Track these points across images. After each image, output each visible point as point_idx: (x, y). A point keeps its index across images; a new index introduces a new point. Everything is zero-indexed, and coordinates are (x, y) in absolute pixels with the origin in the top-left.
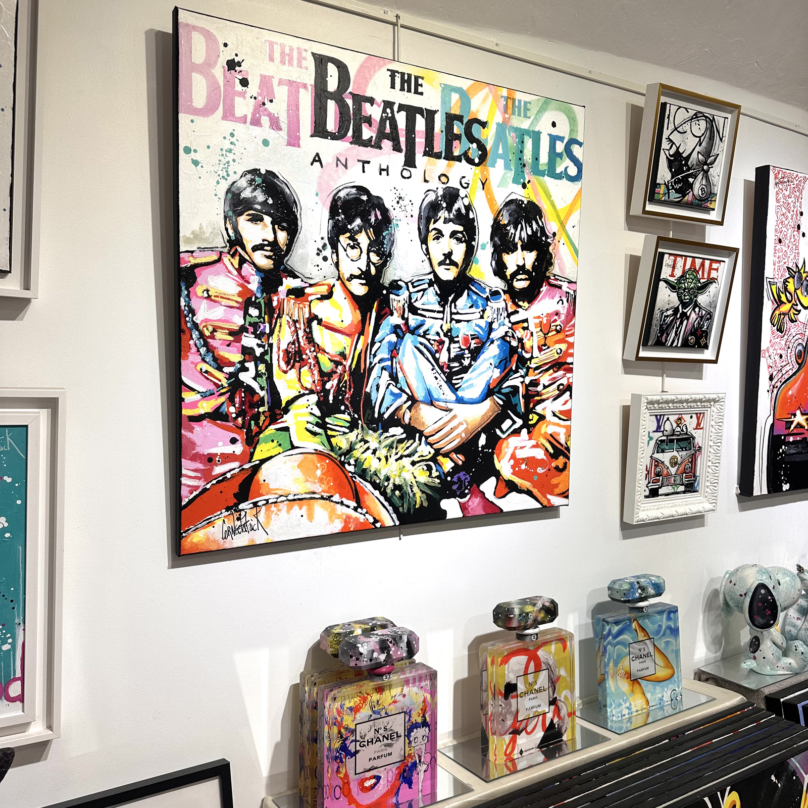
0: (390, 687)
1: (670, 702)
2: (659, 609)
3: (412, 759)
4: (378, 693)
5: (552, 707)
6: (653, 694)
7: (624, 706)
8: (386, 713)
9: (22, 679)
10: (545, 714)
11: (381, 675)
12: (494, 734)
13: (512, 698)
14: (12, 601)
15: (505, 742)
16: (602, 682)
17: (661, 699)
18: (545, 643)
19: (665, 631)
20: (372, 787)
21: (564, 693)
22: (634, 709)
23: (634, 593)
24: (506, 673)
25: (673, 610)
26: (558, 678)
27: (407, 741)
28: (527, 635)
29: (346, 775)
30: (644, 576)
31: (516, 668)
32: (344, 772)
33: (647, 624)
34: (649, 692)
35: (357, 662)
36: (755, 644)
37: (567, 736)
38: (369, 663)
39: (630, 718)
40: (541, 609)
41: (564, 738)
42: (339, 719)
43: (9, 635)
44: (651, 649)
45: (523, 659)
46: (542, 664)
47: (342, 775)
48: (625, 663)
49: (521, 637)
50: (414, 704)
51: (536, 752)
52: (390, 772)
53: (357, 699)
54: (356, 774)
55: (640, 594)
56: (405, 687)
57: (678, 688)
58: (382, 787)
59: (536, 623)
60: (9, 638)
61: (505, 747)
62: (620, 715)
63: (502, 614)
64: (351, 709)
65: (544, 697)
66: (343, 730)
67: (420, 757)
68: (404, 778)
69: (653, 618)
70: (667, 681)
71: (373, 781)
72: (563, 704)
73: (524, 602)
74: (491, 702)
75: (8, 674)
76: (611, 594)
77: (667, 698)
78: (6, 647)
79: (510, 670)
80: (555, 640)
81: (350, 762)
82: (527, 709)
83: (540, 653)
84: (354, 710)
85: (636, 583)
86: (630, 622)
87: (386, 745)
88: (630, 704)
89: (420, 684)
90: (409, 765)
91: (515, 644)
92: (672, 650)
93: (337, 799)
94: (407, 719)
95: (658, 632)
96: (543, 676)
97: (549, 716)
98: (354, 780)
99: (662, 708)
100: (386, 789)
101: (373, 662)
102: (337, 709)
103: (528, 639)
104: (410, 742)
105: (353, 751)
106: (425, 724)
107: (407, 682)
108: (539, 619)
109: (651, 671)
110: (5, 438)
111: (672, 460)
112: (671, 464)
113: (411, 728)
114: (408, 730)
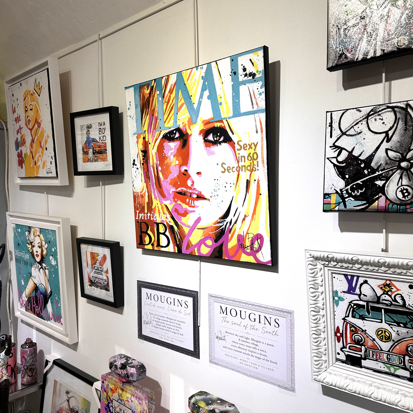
0: (126, 391)
4: (121, 390)
8: (124, 404)
42: (107, 390)
50: (136, 409)
53: (113, 386)
56: (132, 396)
64: (111, 389)
66: (108, 397)
84: (113, 391)
89: (139, 401)
102: (106, 385)
105: (112, 411)
111: (380, 332)
112: (379, 337)
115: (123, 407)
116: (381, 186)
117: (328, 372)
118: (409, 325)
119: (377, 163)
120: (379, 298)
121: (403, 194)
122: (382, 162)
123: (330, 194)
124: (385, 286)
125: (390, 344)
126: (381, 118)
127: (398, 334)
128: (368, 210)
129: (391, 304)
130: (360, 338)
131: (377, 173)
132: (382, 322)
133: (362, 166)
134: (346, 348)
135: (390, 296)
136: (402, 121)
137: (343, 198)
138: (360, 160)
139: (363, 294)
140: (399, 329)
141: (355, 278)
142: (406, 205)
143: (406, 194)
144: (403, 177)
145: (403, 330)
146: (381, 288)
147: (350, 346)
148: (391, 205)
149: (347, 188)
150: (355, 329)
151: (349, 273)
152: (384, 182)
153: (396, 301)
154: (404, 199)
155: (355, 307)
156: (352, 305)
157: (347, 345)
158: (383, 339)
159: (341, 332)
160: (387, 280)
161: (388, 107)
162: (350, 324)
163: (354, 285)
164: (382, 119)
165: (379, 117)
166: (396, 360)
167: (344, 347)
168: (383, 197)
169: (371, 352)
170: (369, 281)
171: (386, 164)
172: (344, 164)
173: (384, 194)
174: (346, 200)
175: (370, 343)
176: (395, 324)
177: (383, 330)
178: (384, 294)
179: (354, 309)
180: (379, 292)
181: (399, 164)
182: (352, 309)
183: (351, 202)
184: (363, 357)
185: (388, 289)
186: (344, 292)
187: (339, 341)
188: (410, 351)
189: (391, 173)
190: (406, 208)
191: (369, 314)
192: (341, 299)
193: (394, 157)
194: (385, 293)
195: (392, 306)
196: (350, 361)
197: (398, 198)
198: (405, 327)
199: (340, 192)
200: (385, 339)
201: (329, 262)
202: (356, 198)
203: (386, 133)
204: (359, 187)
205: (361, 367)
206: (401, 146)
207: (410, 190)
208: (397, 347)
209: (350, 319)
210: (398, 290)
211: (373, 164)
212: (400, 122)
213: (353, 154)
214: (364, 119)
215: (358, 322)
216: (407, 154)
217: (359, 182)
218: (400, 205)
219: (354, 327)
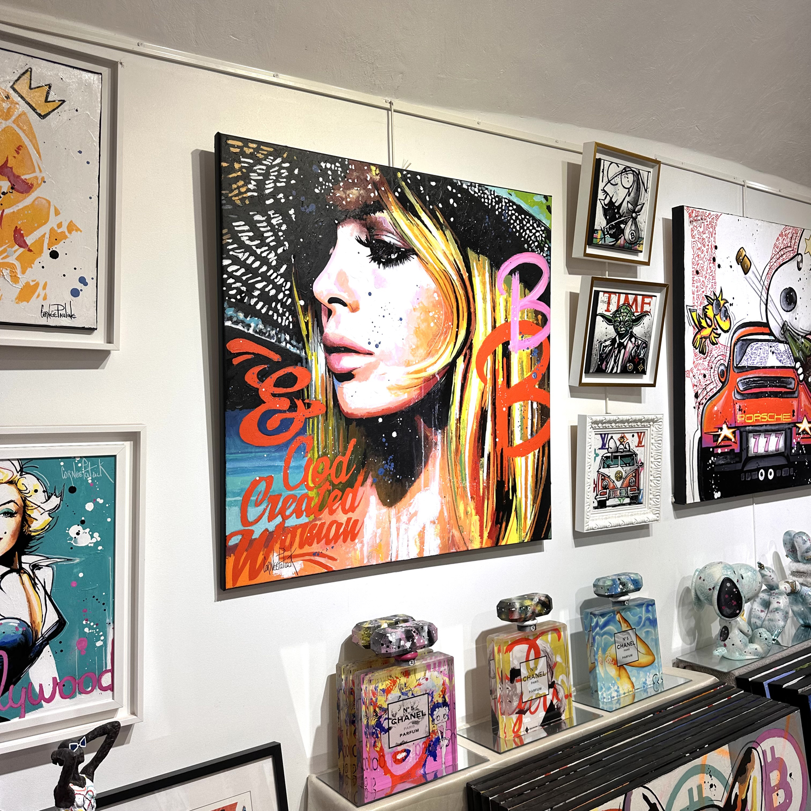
0: (415, 671)
1: (652, 685)
2: (639, 602)
3: (435, 735)
4: (405, 676)
5: (551, 690)
6: (637, 678)
7: (612, 690)
8: (412, 694)
9: (112, 671)
10: (545, 696)
11: (407, 661)
12: (503, 714)
13: (517, 681)
14: (104, 604)
15: (513, 720)
16: (593, 669)
17: (645, 683)
18: (543, 633)
19: (645, 622)
20: (404, 759)
21: (561, 677)
22: (621, 692)
23: (616, 589)
24: (511, 659)
25: (650, 603)
26: (555, 664)
27: (431, 719)
28: (527, 626)
29: (382, 749)
30: (624, 574)
31: (519, 655)
32: (379, 745)
33: (629, 615)
34: (634, 676)
35: (388, 649)
36: (725, 633)
37: (565, 715)
38: (397, 650)
39: (619, 700)
40: (538, 603)
41: (563, 717)
42: (374, 699)
43: (101, 633)
44: (634, 638)
45: (524, 647)
46: (541, 652)
47: (378, 749)
48: (612, 650)
49: (521, 628)
50: (435, 686)
51: (539, 730)
52: (418, 747)
53: (388, 682)
54: (389, 748)
55: (621, 589)
56: (427, 671)
57: (659, 672)
58: (412, 760)
59: (535, 615)
60: (101, 635)
61: (513, 725)
62: (609, 697)
63: (504, 609)
64: (383, 690)
65: (544, 681)
66: (377, 709)
67: (442, 733)
68: (430, 751)
69: (634, 611)
70: (649, 667)
71: (404, 754)
72: (560, 687)
73: (522, 598)
74: (499, 686)
75: (101, 667)
76: (597, 590)
77: (649, 682)
78: (99, 644)
79: (514, 657)
80: (551, 630)
81: (384, 737)
82: (530, 691)
83: (539, 642)
84: (386, 691)
85: (617, 580)
86: (614, 614)
87: (413, 723)
88: (618, 687)
89: (439, 669)
90: (434, 740)
91: (517, 635)
92: (652, 639)
93: (375, 770)
94: (430, 700)
95: (639, 623)
96: (542, 662)
97: (549, 698)
98: (388, 753)
99: (645, 691)
100: (415, 761)
101: (401, 649)
102: (372, 690)
103: (528, 629)
104: (433, 720)
105: (386, 727)
106: (445, 704)
107: (428, 667)
108: (537, 611)
109: (634, 658)
110: (98, 466)
111: (617, 474)
112: (616, 478)
113: (434, 707)
114: (432, 709)
115: (408, 703)
117: (591, 520)
118: (631, 464)
120: (617, 448)
125: (622, 481)
127: (626, 472)
130: (607, 483)
132: (618, 466)
139: (610, 448)
140: (626, 468)
141: (606, 436)
145: (628, 468)
147: (600, 493)
151: (604, 433)
153: (626, 448)
155: (605, 459)
156: (603, 458)
158: (618, 479)
160: (622, 433)
162: (601, 474)
163: (605, 442)
166: (624, 492)
167: (597, 495)
169: (612, 492)
170: (613, 436)
175: (612, 485)
176: (625, 465)
177: (619, 472)
178: (620, 444)
179: (604, 461)
180: (618, 443)
184: (607, 498)
186: (599, 449)
187: (594, 492)
188: (631, 483)
191: (612, 462)
192: (597, 455)
195: (623, 452)
198: (629, 466)
205: (606, 507)
209: (602, 470)
210: (627, 439)
215: (605, 471)
219: (603, 475)
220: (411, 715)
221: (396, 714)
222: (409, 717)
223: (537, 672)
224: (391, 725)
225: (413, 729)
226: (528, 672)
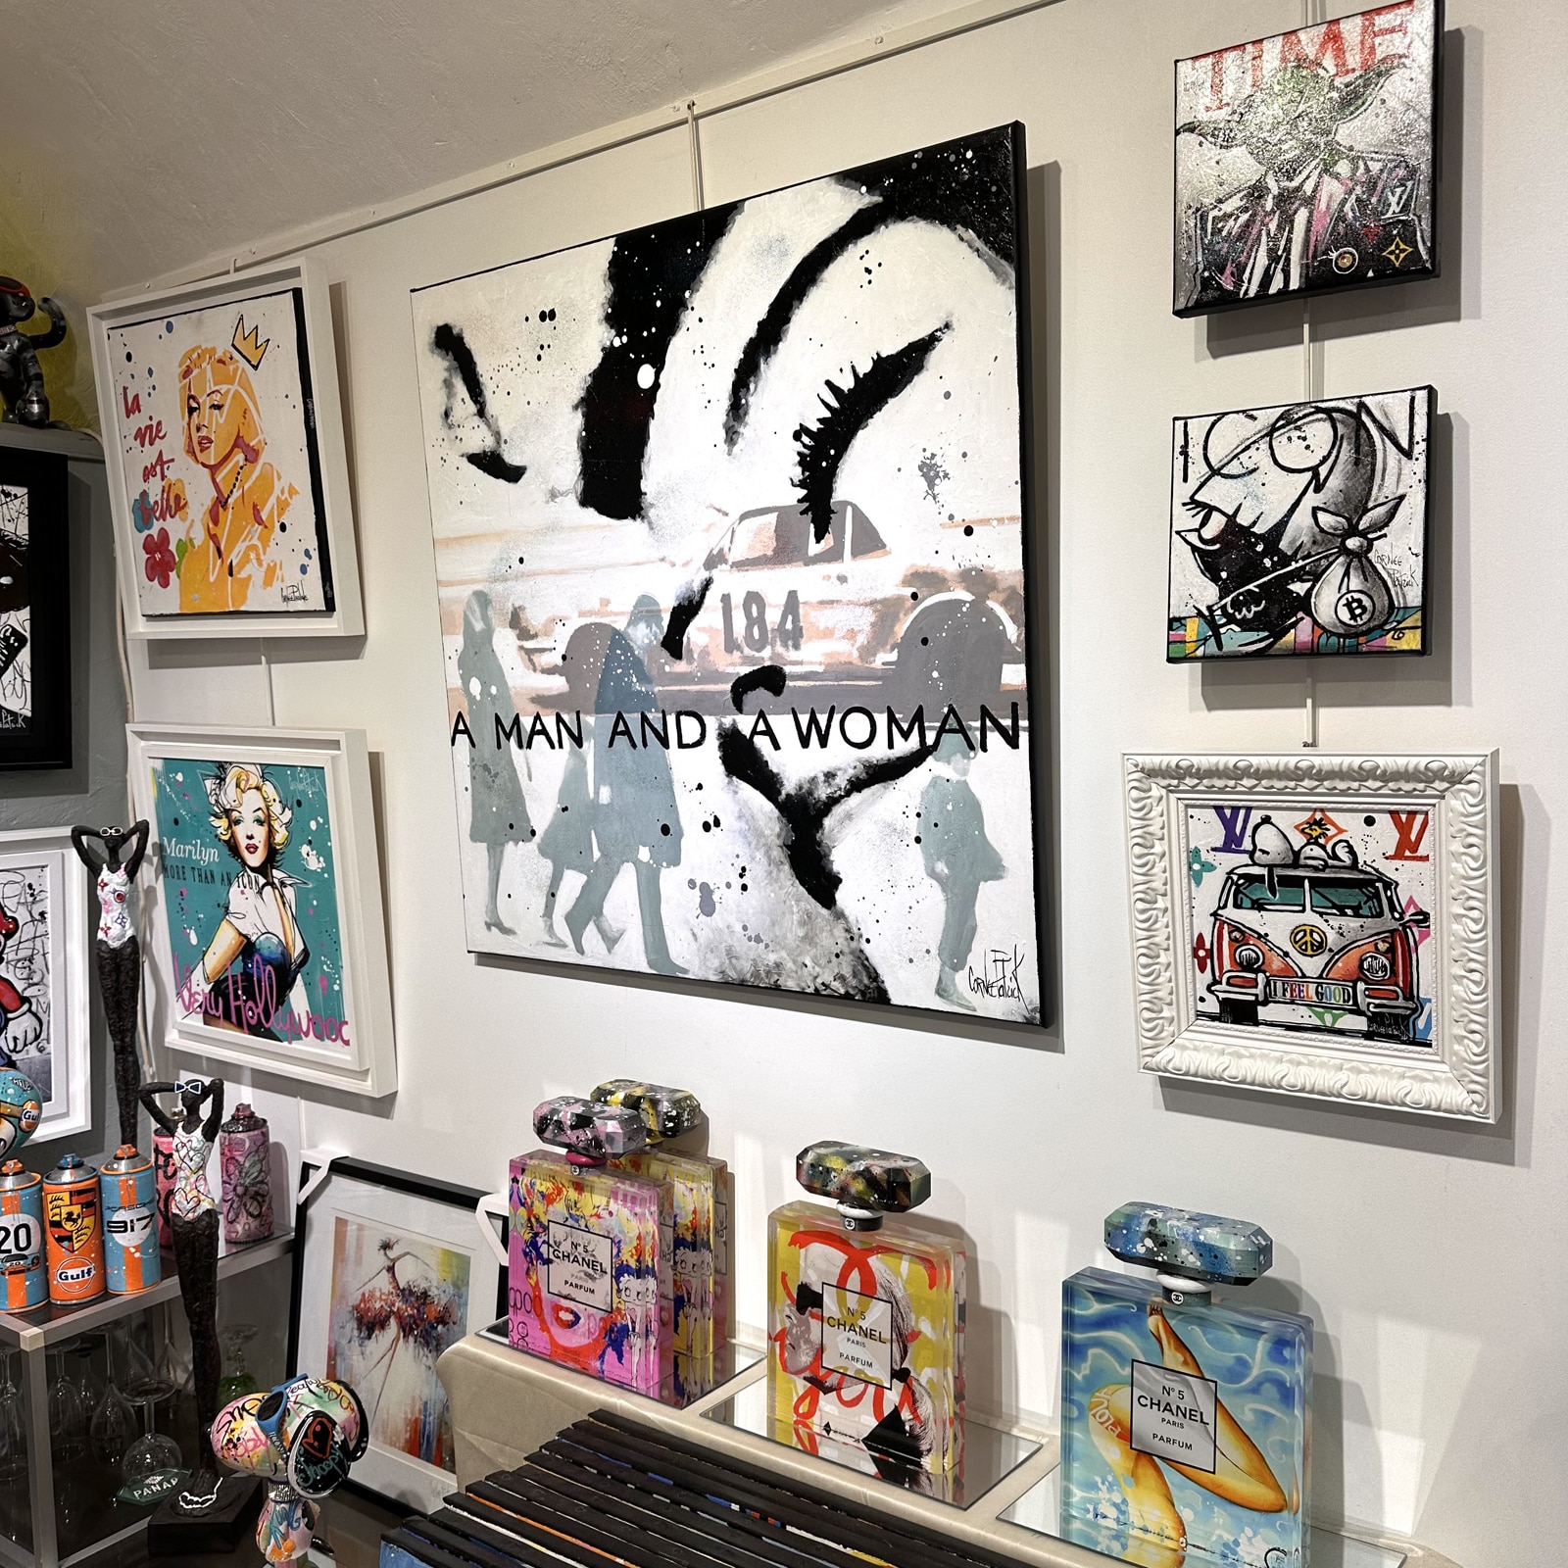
0: (590, 1188)
3: (622, 1318)
4: (576, 1189)
5: (898, 1386)
6: (1202, 1518)
8: (588, 1225)
10: (880, 1388)
13: (813, 1316)
17: (1229, 1547)
18: (886, 1249)
19: (1259, 1383)
20: (570, 1324)
21: (928, 1372)
22: (1135, 1520)
24: (802, 1264)
26: (914, 1334)
27: (615, 1286)
29: (538, 1286)
31: (822, 1265)
32: (534, 1279)
33: (1196, 1336)
34: (1190, 1507)
37: (932, 1463)
41: (926, 1463)
42: (528, 1200)
44: (1207, 1407)
46: (879, 1287)
47: (529, 1282)
48: (1117, 1399)
52: (593, 1317)
53: (549, 1185)
54: (548, 1291)
56: (612, 1200)
58: (582, 1335)
59: (848, 1197)
61: (795, 1399)
64: (543, 1195)
65: (880, 1354)
66: (533, 1220)
67: (633, 1322)
68: (611, 1340)
69: (1219, 1333)
70: (1260, 1516)
71: (570, 1317)
72: (924, 1392)
77: (1250, 1555)
79: (809, 1262)
80: (914, 1256)
81: (542, 1269)
82: (841, 1355)
83: (873, 1261)
84: (546, 1199)
87: (586, 1275)
89: (633, 1208)
90: (619, 1324)
92: (1283, 1442)
93: (527, 1311)
94: (615, 1252)
95: (1233, 1374)
96: (880, 1311)
97: (890, 1396)
100: (587, 1339)
102: (526, 1186)
104: (619, 1291)
105: (546, 1256)
106: (640, 1274)
107: (614, 1194)
108: (853, 1191)
109: (1199, 1459)
111: (1302, 934)
112: (1297, 946)
113: (621, 1270)
114: (617, 1269)
115: (582, 1238)
116: (1302, 594)
117: (1177, 1046)
118: (1365, 911)
119: (1294, 541)
120: (1297, 854)
121: (1351, 610)
122: (1305, 539)
123: (1185, 618)
124: (1311, 825)
125: (1325, 957)
126: (1303, 435)
127: (1342, 934)
128: (1271, 652)
129: (1326, 866)
130: (1254, 955)
131: (1294, 565)
132: (1303, 911)
133: (1260, 548)
134: (1220, 983)
135: (1323, 847)
136: (1349, 444)
137: (1215, 628)
138: (1254, 534)
139: (1260, 850)
140: (1343, 921)
141: (1242, 812)
142: (1357, 635)
143: (1358, 611)
144: (1352, 571)
145: (1351, 923)
146: (1302, 831)
147: (1229, 978)
148: (1324, 636)
149: (1223, 602)
150: (1241, 935)
151: (1227, 803)
152: (1309, 585)
153: (1335, 857)
154: (1352, 622)
155: (1241, 882)
156: (1235, 878)
157: (1222, 974)
158: (1306, 950)
159: (1208, 946)
160: (1315, 810)
161: (1319, 410)
162: (1229, 924)
163: (1238, 831)
164: (1305, 439)
165: (1298, 433)
166: (1336, 995)
167: (1216, 982)
168: (1307, 621)
169: (1279, 984)
170: (1275, 816)
171: (1314, 543)
172: (1217, 546)
173: (1310, 614)
174: (1222, 630)
175: (1277, 964)
176: (1334, 911)
177: (1308, 929)
178: (1308, 843)
179: (1238, 886)
180: (1298, 840)
181: (1343, 543)
182: (1234, 887)
183: (1233, 635)
184: (1261, 998)
185: (1319, 831)
186: (1214, 849)
187: (1202, 970)
188: (1368, 970)
189: (1324, 563)
190: (1359, 644)
191: (1275, 896)
192: (1209, 867)
193: (1331, 527)
194: (1313, 841)
195: (1327, 870)
196: (1230, 1013)
197: (1341, 621)
198: (1357, 915)
199: (1207, 613)
200: (1313, 950)
201: (1181, 778)
202: (1246, 625)
203: (1315, 470)
204: (1252, 598)
205: (1257, 1023)
206: (1347, 500)
207: (1366, 602)
208: (1340, 964)
209: (1230, 912)
210: (1341, 831)
211: (1283, 545)
212: (1345, 444)
213: (1238, 520)
214: (1262, 437)
215: (1249, 918)
216: (1360, 519)
217: (1251, 587)
218: (1345, 636)
219: (1238, 929)
220: (583, 1259)
221: (560, 1243)
222: (580, 1260)
223: (865, 1325)
224: (551, 1257)
225: (584, 1284)
226: (842, 1314)
